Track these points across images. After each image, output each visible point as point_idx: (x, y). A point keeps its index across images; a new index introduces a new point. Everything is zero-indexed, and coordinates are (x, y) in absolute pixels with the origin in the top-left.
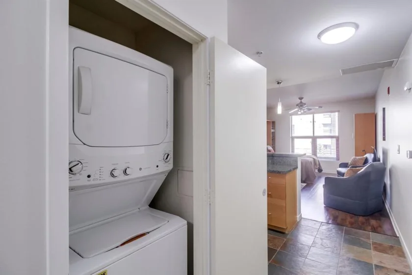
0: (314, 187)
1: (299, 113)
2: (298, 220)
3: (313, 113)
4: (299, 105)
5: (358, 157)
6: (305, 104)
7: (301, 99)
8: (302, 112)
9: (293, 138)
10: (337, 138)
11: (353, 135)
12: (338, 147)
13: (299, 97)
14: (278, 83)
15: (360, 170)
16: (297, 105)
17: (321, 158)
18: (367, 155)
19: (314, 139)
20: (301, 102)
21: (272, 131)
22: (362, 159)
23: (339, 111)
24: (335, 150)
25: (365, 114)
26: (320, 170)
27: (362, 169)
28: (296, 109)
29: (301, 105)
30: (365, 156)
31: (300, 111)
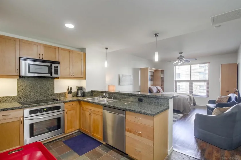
0: (189, 118)
1: (179, 63)
2: (169, 154)
3: (191, 64)
4: (179, 58)
5: (223, 96)
6: (184, 57)
7: (181, 53)
8: (182, 63)
9: (176, 81)
10: (208, 82)
11: (220, 80)
12: (208, 88)
13: (179, 52)
14: (156, 36)
15: (226, 110)
16: (178, 58)
17: (195, 95)
18: (231, 95)
19: (191, 82)
20: (181, 56)
21: (162, 76)
22: (226, 98)
23: (209, 63)
24: (206, 90)
25: (230, 64)
26: (195, 104)
27: (228, 109)
28: (178, 61)
29: (180, 58)
30: (229, 95)
31: (180, 62)
